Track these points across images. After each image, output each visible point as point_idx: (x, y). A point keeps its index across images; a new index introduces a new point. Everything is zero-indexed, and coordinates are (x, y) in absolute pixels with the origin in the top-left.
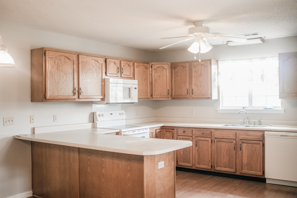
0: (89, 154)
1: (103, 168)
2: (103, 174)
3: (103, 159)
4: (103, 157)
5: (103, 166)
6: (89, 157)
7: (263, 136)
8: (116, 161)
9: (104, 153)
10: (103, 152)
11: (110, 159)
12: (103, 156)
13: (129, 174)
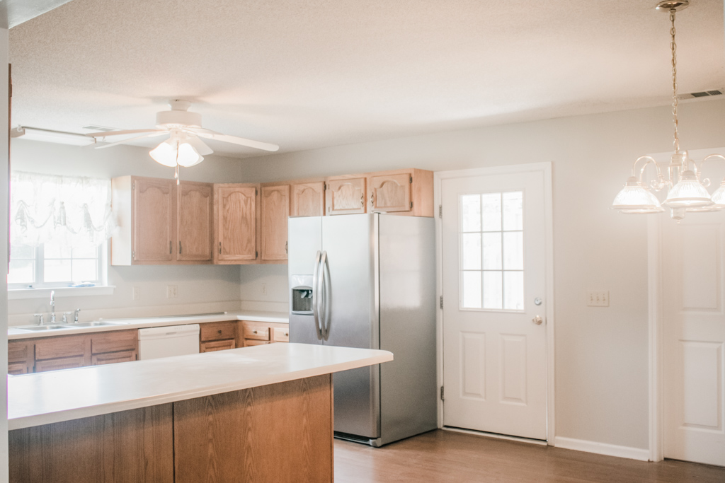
0: (210, 409)
1: (250, 429)
2: (250, 447)
3: (249, 409)
4: (249, 404)
5: (250, 425)
6: (211, 418)
7: (136, 341)
8: (279, 403)
9: (252, 393)
10: (248, 392)
11: (266, 402)
12: (249, 400)
13: (305, 420)
